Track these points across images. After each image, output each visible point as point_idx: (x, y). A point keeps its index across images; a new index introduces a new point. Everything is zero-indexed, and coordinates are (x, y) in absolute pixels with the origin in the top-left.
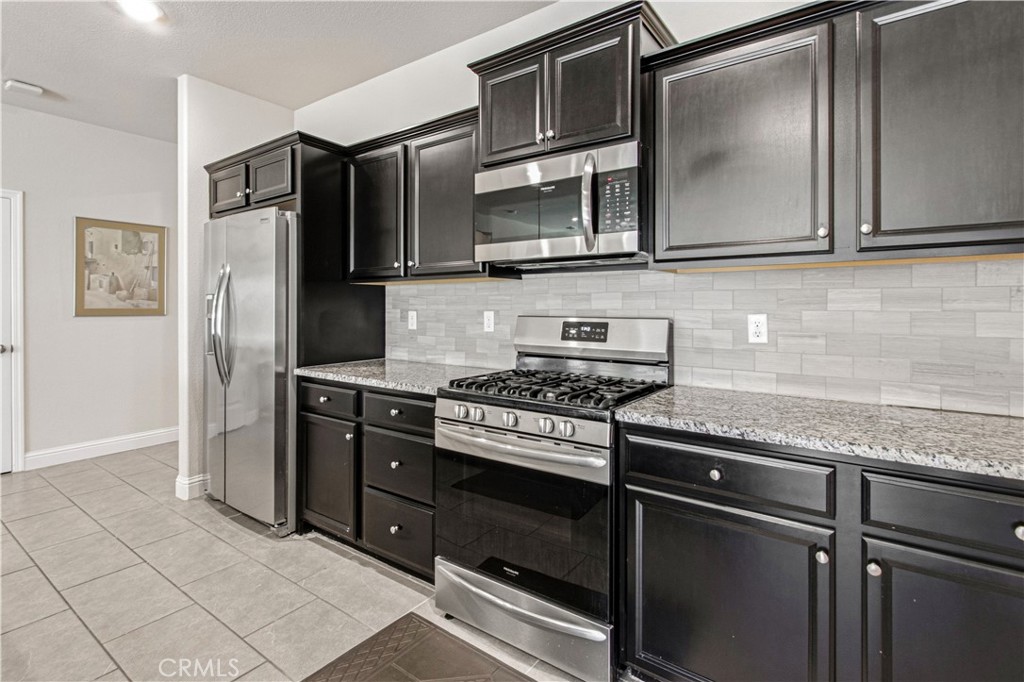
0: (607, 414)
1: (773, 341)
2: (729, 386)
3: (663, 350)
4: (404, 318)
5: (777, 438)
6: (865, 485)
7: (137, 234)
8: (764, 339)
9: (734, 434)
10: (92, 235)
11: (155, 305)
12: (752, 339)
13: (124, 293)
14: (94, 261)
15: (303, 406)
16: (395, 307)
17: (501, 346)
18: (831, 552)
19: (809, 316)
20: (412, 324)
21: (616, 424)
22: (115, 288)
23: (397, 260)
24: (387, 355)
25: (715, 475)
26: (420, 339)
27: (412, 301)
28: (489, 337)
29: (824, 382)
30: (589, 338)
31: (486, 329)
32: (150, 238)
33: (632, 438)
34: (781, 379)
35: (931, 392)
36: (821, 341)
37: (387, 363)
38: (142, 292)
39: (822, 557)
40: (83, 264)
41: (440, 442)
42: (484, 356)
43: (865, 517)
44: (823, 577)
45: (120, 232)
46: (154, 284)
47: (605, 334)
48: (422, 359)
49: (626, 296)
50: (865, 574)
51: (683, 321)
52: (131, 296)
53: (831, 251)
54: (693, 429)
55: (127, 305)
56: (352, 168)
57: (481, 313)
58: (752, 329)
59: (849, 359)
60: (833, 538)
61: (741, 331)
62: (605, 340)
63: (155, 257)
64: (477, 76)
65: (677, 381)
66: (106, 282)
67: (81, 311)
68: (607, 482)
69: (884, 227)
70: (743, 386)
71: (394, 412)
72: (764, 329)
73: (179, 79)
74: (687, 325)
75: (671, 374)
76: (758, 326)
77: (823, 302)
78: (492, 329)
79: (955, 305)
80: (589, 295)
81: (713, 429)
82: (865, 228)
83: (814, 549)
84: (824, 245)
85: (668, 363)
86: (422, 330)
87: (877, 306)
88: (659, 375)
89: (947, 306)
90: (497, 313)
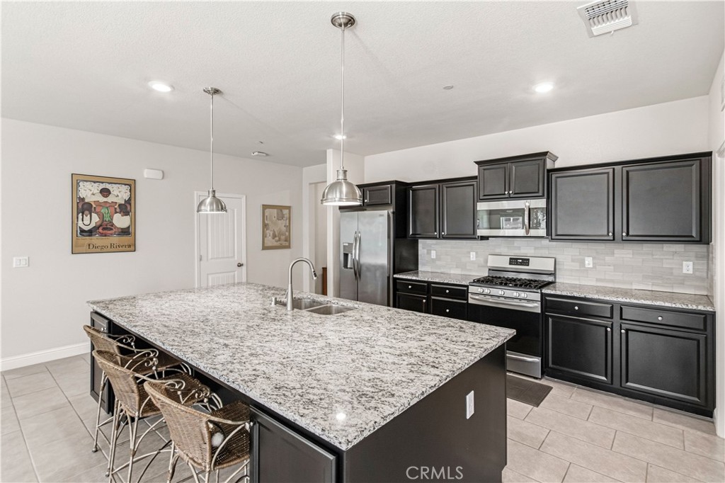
0: (539, 291)
1: (594, 267)
2: (578, 283)
3: (553, 269)
4: (429, 253)
5: (596, 297)
6: (621, 309)
7: (281, 211)
8: (591, 266)
9: (582, 296)
10: (268, 212)
11: (287, 244)
12: (587, 266)
13: (277, 238)
14: (268, 224)
15: (395, 289)
16: (423, 248)
17: (479, 266)
18: (612, 329)
19: (607, 258)
20: (433, 255)
21: (542, 294)
22: (274, 236)
23: (435, 231)
24: (420, 269)
25: (576, 308)
26: (438, 263)
27: (433, 246)
28: (473, 262)
29: (612, 281)
30: (521, 264)
31: (472, 259)
32: (286, 212)
33: (547, 298)
34: (597, 280)
35: (648, 285)
36: (612, 267)
37: (420, 272)
38: (283, 237)
39: (609, 329)
40: (265, 226)
41: (471, 301)
42: (470, 270)
43: (621, 318)
44: (609, 335)
45: (275, 210)
46: (287, 234)
47: (528, 263)
48: (439, 271)
49: (536, 248)
50: (621, 333)
51: (559, 258)
52: (279, 240)
53: (614, 239)
54: (569, 295)
55: (278, 244)
56: (411, 191)
57: (469, 253)
58: (587, 262)
59: (621, 274)
60: (612, 324)
61: (583, 263)
62: (528, 265)
63: (288, 221)
64: (477, 165)
65: (557, 280)
66: (271, 233)
67: (265, 248)
68: (540, 312)
69: (630, 234)
70: (583, 283)
71: (447, 291)
72: (591, 263)
73: (328, 151)
74: (561, 260)
75: (555, 278)
76: (589, 262)
77: (613, 254)
78: (474, 259)
79: (657, 257)
80: (520, 247)
81: (576, 294)
82: (624, 234)
83: (606, 327)
84: (612, 239)
85: (553, 274)
86: (438, 258)
87: (631, 256)
88: (550, 279)
89: (654, 257)
90: (477, 253)
